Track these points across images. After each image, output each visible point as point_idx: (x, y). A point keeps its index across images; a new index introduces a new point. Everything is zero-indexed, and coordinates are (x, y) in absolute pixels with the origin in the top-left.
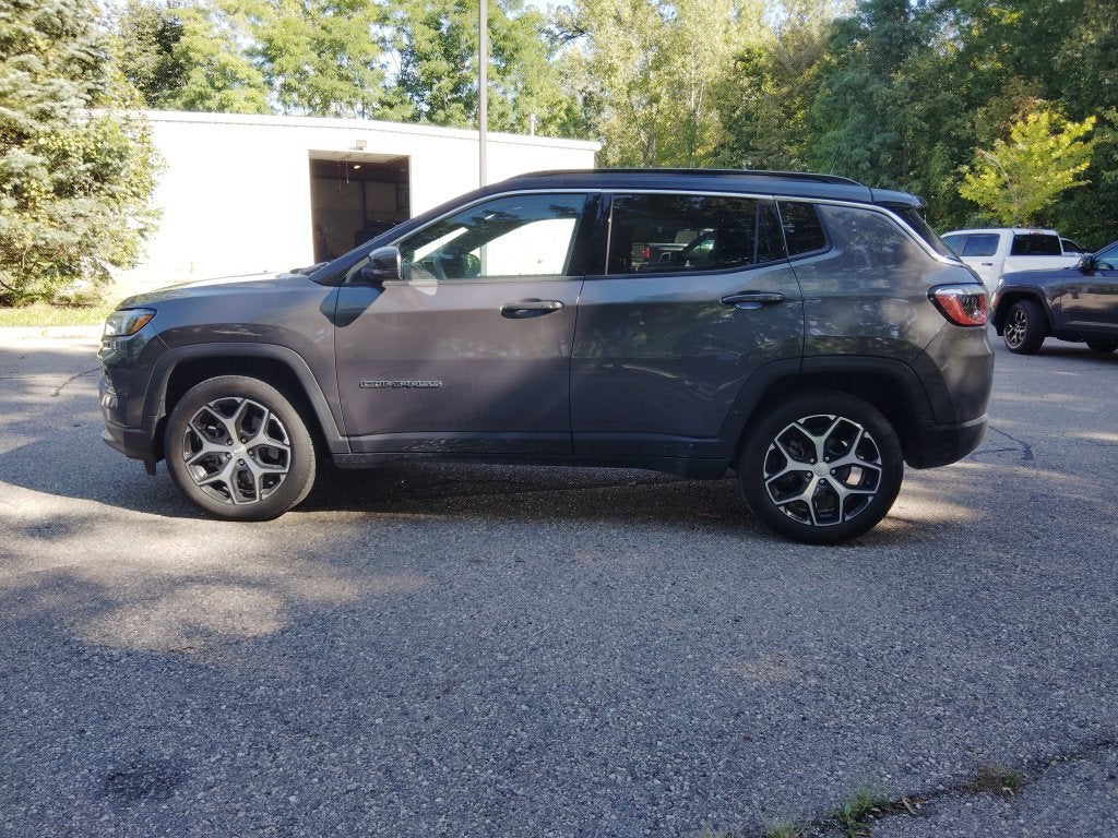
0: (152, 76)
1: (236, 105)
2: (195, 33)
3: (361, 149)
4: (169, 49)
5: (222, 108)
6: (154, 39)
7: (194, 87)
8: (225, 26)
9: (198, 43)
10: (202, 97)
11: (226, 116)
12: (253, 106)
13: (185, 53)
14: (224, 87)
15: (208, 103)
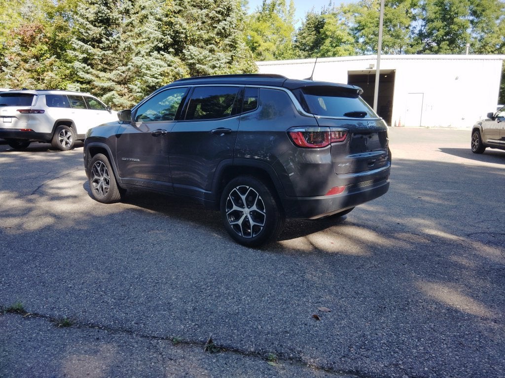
0: (311, 45)
1: (340, 53)
2: (329, 24)
3: (372, 68)
4: (319, 32)
5: (334, 55)
6: (314, 29)
7: (324, 47)
8: (343, 19)
9: (331, 28)
10: (328, 51)
11: (336, 58)
12: (347, 52)
13: (325, 33)
14: (336, 46)
15: (329, 53)
